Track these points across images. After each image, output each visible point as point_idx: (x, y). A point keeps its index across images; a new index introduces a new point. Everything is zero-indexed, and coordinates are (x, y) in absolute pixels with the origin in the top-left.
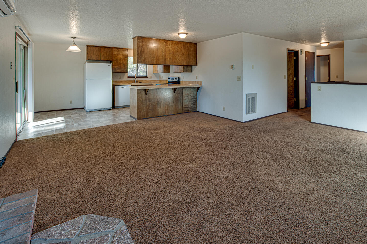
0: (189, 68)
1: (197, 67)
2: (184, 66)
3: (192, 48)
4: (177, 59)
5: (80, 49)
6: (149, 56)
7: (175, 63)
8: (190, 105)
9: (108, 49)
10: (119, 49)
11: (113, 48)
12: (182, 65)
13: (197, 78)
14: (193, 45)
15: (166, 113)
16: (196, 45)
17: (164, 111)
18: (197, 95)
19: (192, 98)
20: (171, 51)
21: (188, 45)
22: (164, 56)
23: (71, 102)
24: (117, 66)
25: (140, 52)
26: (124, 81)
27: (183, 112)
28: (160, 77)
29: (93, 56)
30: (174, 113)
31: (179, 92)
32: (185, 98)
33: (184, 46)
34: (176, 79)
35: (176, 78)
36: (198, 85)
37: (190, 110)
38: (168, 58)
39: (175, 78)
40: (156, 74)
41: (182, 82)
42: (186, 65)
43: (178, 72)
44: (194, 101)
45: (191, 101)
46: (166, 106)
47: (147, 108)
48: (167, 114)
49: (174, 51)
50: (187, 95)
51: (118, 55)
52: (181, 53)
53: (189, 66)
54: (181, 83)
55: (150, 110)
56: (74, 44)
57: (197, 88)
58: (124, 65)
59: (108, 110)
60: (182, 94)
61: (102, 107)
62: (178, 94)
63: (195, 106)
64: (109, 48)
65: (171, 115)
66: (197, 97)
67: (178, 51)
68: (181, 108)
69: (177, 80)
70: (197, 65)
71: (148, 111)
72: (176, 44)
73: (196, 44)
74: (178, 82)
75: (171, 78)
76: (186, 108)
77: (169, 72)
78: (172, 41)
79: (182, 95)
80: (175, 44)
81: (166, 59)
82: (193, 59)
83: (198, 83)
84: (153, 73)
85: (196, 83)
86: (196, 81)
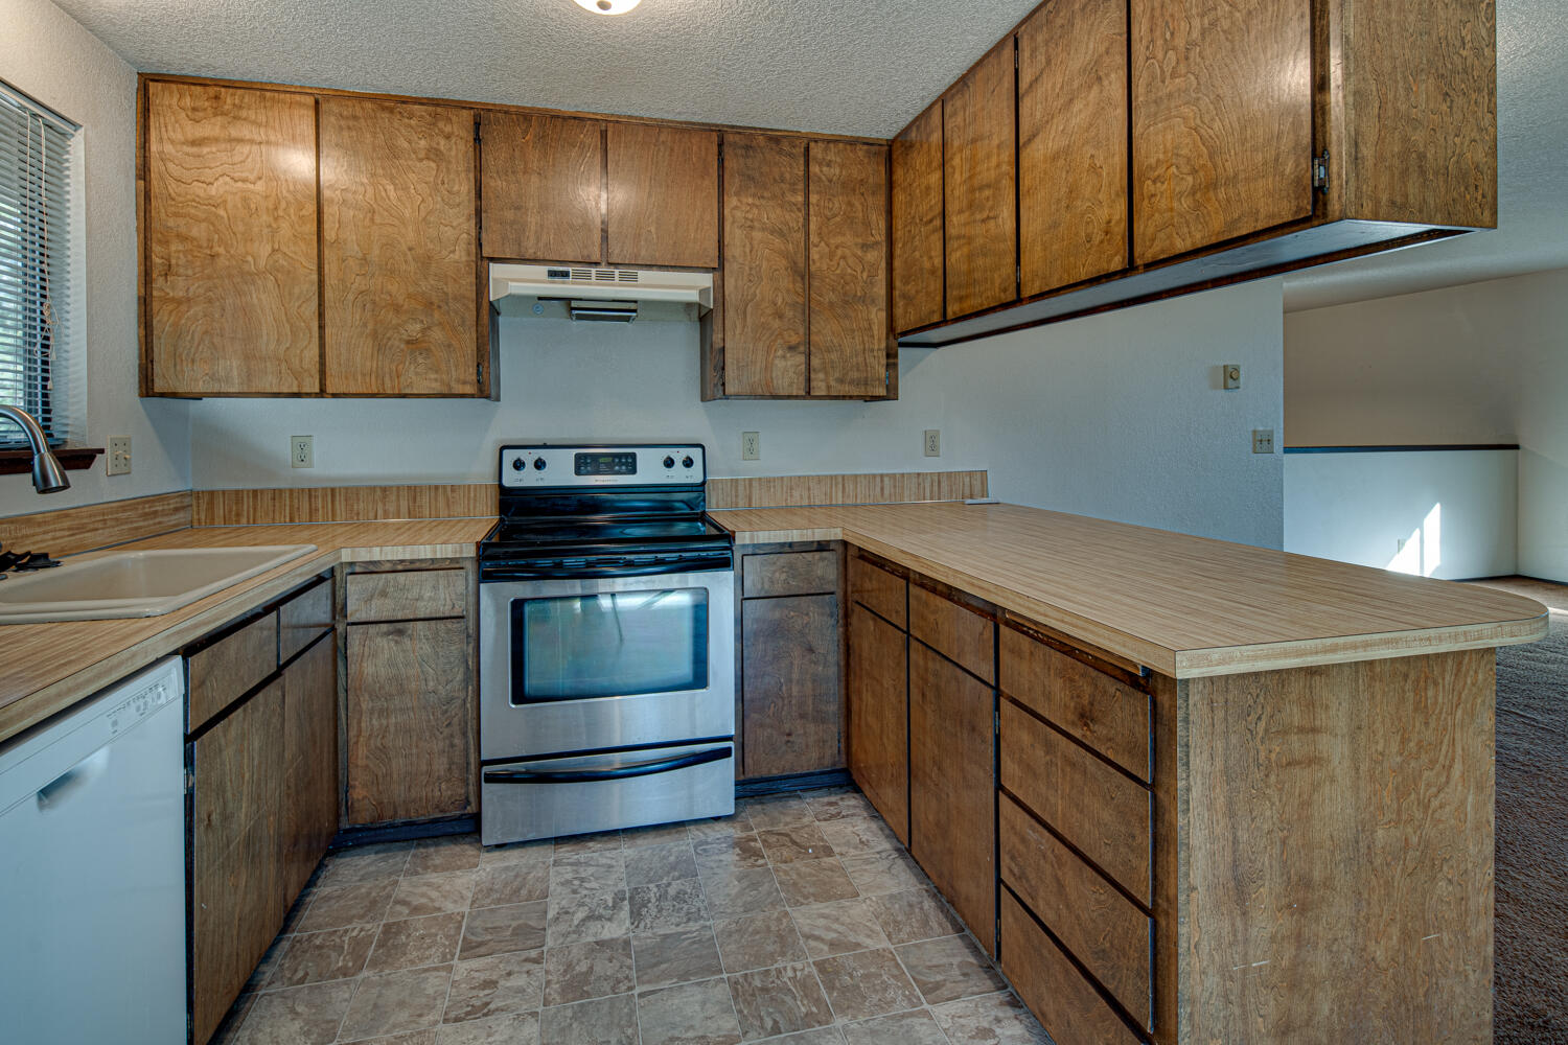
39: (652, 455)
54: (716, 496)
83: (944, 484)
84: (141, 395)
85: (919, 484)
86: (919, 474)
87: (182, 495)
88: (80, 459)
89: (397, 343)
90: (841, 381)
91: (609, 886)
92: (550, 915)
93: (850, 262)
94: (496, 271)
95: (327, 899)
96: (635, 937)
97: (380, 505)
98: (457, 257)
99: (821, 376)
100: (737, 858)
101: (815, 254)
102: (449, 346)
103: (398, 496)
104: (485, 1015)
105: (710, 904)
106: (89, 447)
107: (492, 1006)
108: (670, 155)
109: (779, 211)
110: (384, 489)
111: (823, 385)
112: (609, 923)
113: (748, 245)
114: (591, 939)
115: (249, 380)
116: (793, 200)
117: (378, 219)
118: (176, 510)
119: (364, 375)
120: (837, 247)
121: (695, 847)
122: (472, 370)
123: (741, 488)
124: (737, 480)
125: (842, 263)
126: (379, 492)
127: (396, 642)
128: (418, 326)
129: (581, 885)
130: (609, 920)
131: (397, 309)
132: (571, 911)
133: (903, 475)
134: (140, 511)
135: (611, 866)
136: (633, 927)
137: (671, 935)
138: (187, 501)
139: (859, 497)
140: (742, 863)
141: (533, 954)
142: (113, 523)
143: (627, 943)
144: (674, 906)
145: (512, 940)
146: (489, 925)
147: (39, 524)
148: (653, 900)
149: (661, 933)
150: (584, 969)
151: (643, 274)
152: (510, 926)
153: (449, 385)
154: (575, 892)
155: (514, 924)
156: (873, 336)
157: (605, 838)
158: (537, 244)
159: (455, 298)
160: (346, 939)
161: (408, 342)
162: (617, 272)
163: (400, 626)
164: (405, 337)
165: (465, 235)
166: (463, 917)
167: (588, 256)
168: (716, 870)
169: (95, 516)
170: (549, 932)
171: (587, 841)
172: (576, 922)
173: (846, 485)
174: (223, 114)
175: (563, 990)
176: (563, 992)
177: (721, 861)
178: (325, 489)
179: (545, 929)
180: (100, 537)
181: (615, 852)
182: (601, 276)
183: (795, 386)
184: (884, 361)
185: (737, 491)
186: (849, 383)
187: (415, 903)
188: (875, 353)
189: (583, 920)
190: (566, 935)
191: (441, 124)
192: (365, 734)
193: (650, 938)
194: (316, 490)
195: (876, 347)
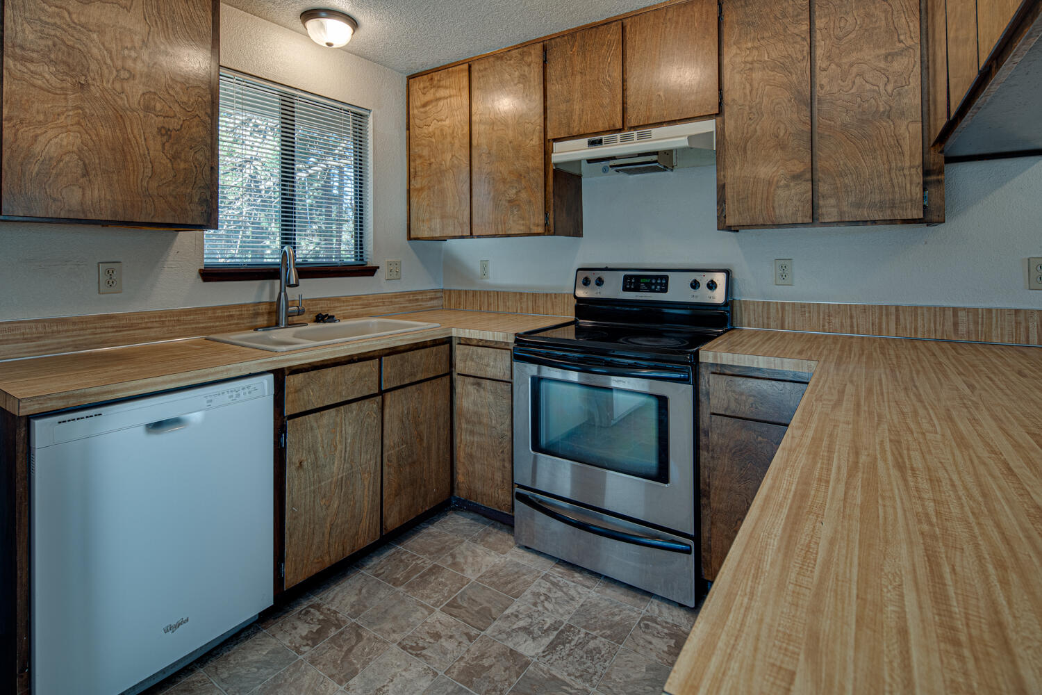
28: (450, 268)
34: (695, 285)
35: (701, 276)
84: (408, 240)
85: (1019, 322)
86: (1017, 311)
87: (436, 291)
88: (362, 270)
89: (504, 203)
90: (859, 205)
91: (558, 612)
92: (507, 612)
93: (867, 78)
94: (557, 146)
95: (430, 535)
96: (536, 663)
97: (519, 304)
98: (534, 143)
99: (832, 201)
100: (666, 649)
101: (821, 78)
102: (530, 201)
103: (527, 299)
104: (416, 655)
105: (608, 674)
106: (374, 265)
107: (424, 652)
108: (675, 28)
109: (780, 45)
110: (521, 294)
111: (834, 211)
112: (531, 642)
113: (748, 86)
114: (510, 645)
115: (443, 230)
116: (796, 31)
117: (495, 128)
118: (431, 299)
119: (489, 223)
120: (851, 65)
121: (643, 619)
122: (542, 217)
123: (773, 311)
124: (769, 303)
125: (858, 81)
126: (518, 296)
127: (477, 390)
128: (514, 191)
129: (543, 602)
130: (534, 639)
131: (504, 181)
132: (520, 616)
133: (989, 310)
134: (407, 298)
135: (573, 599)
136: (542, 655)
137: (558, 679)
138: (439, 295)
139: (920, 330)
140: (665, 656)
141: (474, 632)
142: (388, 303)
143: (527, 664)
144: (582, 657)
145: (473, 615)
146: (473, 597)
147: (344, 302)
148: (573, 643)
149: (554, 673)
150: (486, 665)
151: (655, 131)
152: (481, 605)
153: (530, 229)
154: (535, 604)
155: (486, 604)
156: (903, 153)
157: (589, 576)
158: (580, 124)
159: (533, 170)
160: (414, 563)
161: (509, 201)
162: (635, 133)
163: (479, 380)
164: (508, 198)
165: (538, 127)
166: (468, 583)
167: (614, 125)
168: (639, 649)
169: (378, 299)
170: (496, 623)
171: (577, 572)
172: (515, 627)
173: (901, 317)
174: (434, 87)
175: (463, 671)
176: (461, 672)
177: (650, 643)
178: (494, 291)
179: (495, 619)
180: (381, 310)
181: (586, 589)
182: (624, 139)
183: (800, 214)
184: (919, 179)
185: (768, 313)
186: (869, 207)
187: (458, 560)
188: (906, 172)
189: (519, 628)
190: (501, 632)
191: (526, 59)
192: (464, 443)
193: (543, 672)
194: (490, 292)
195: (908, 164)
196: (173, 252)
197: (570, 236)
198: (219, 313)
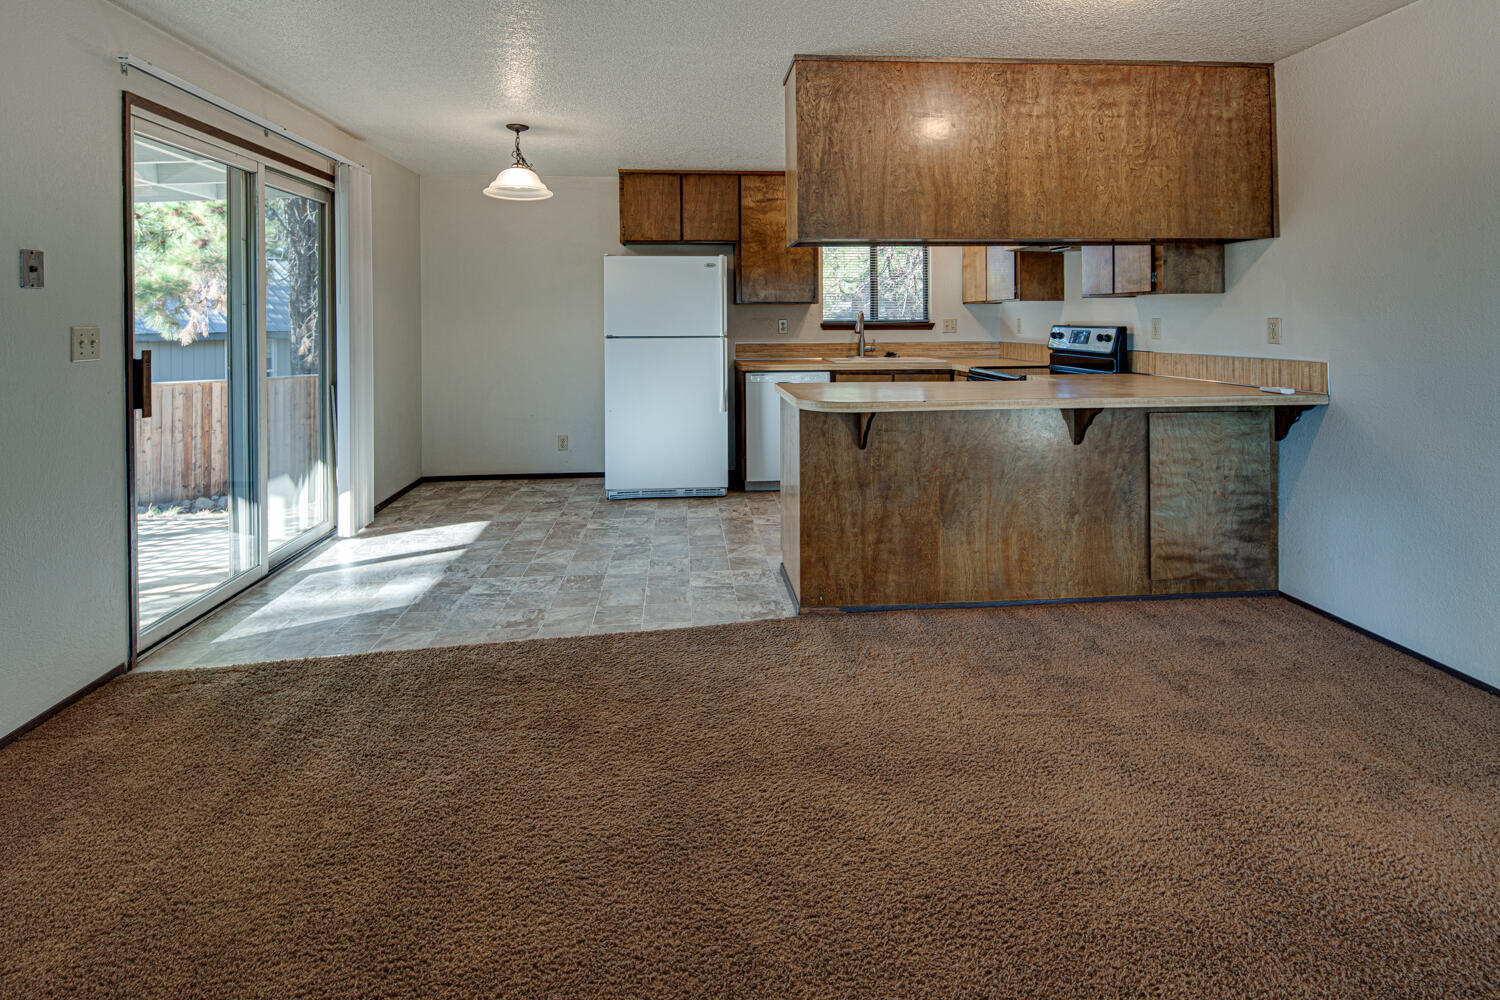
0: (1200, 257)
1: (1275, 243)
2: (1160, 249)
3: (1228, 101)
4: (1096, 197)
5: (544, 186)
6: (884, 186)
7: (1079, 223)
8: (1209, 541)
9: (716, 185)
10: (769, 179)
11: (738, 176)
12: (1141, 236)
13: (1274, 336)
14: (1236, 80)
15: (1009, 583)
16: (1264, 80)
17: (996, 567)
18: (1275, 469)
19: (1231, 487)
20: (1053, 142)
21: (1194, 83)
22: (992, 178)
23: (563, 444)
24: (761, 271)
25: (816, 160)
26: (804, 345)
27: (1156, 592)
28: (1004, 325)
29: (646, 225)
30: (1075, 594)
31: (1115, 440)
32: (1169, 486)
33: (1153, 95)
34: (1100, 338)
35: (1104, 332)
36: (1287, 395)
37: (1212, 580)
38: (1028, 192)
39: (1095, 333)
40: (981, 306)
41: (1143, 357)
42: (1172, 235)
43: (1113, 294)
44: (1248, 515)
45: (1226, 511)
46: (1014, 539)
47: (871, 537)
48: (1021, 593)
49: (1073, 135)
50: (1185, 462)
51: (765, 213)
52: (1130, 150)
53: (1203, 243)
54: (1139, 364)
55: (892, 552)
56: (521, 161)
57: (1273, 411)
58: (794, 261)
59: (704, 497)
60: (1141, 457)
61: (679, 482)
62: (1111, 450)
63: (1263, 553)
64: (719, 179)
65: (1049, 605)
66: (1275, 486)
67: (1108, 135)
68: (1138, 558)
69: (1107, 348)
70: (1271, 230)
71: (875, 559)
72: (1087, 83)
73: (1264, 71)
74: (1120, 358)
75: (1067, 332)
76: (1180, 558)
77: (1057, 294)
78: (1059, 63)
79: (1143, 464)
80: (1082, 88)
81: (1013, 199)
82: (1236, 191)
83: (1285, 372)
84: (963, 304)
85: (1262, 370)
86: (1262, 360)
87: (992, 343)
88: (926, 326)
106: (936, 323)
118: (987, 349)
133: (1250, 359)
134: (962, 347)
138: (996, 346)
147: (908, 346)
169: (935, 346)
180: (938, 353)
185: (1149, 361)
196: (808, 315)
197: (1043, 300)
198: (831, 347)
